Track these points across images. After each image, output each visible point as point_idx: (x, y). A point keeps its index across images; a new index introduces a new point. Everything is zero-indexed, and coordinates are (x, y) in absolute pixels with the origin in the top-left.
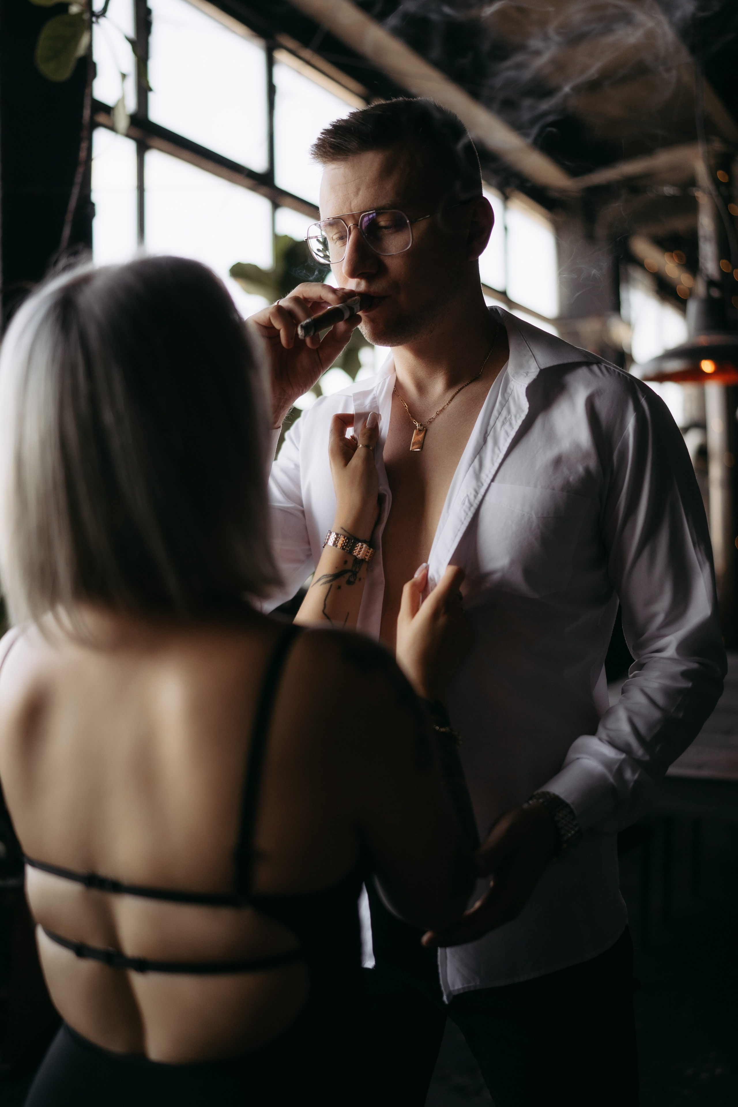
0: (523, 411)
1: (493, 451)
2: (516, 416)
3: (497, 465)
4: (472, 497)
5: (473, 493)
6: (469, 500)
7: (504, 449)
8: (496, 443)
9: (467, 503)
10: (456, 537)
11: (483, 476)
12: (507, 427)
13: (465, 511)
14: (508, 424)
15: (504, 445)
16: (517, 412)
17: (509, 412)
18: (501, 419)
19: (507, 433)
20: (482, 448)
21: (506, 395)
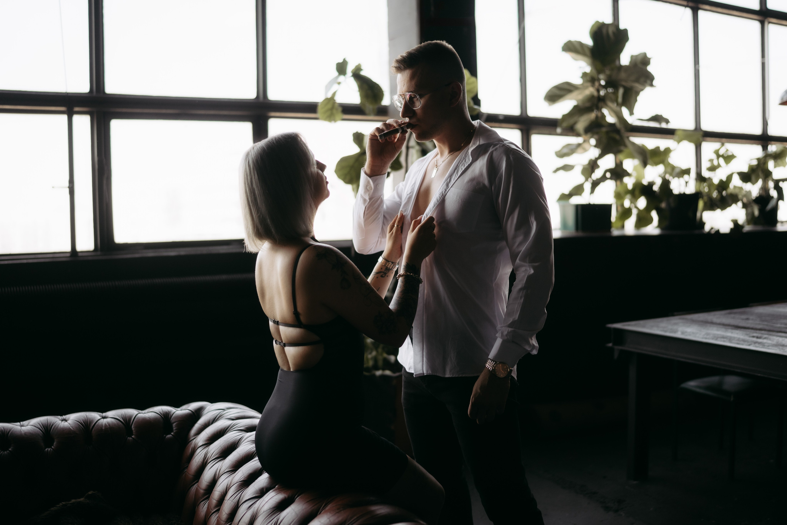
0: (470, 161)
1: (455, 175)
2: (467, 163)
3: (455, 180)
4: (443, 192)
5: (444, 190)
6: (442, 193)
7: (459, 175)
8: (457, 173)
9: (441, 194)
10: (434, 206)
11: (450, 184)
12: (463, 167)
13: (440, 197)
14: (463, 165)
15: (460, 173)
16: (468, 161)
17: (465, 161)
18: (462, 163)
19: (462, 169)
20: (452, 174)
21: (466, 155)
